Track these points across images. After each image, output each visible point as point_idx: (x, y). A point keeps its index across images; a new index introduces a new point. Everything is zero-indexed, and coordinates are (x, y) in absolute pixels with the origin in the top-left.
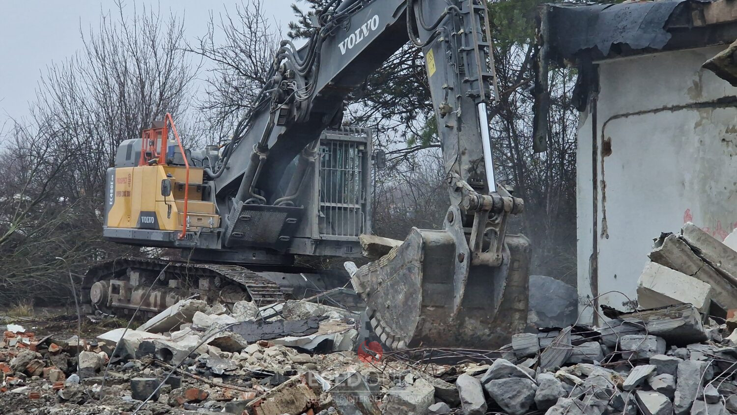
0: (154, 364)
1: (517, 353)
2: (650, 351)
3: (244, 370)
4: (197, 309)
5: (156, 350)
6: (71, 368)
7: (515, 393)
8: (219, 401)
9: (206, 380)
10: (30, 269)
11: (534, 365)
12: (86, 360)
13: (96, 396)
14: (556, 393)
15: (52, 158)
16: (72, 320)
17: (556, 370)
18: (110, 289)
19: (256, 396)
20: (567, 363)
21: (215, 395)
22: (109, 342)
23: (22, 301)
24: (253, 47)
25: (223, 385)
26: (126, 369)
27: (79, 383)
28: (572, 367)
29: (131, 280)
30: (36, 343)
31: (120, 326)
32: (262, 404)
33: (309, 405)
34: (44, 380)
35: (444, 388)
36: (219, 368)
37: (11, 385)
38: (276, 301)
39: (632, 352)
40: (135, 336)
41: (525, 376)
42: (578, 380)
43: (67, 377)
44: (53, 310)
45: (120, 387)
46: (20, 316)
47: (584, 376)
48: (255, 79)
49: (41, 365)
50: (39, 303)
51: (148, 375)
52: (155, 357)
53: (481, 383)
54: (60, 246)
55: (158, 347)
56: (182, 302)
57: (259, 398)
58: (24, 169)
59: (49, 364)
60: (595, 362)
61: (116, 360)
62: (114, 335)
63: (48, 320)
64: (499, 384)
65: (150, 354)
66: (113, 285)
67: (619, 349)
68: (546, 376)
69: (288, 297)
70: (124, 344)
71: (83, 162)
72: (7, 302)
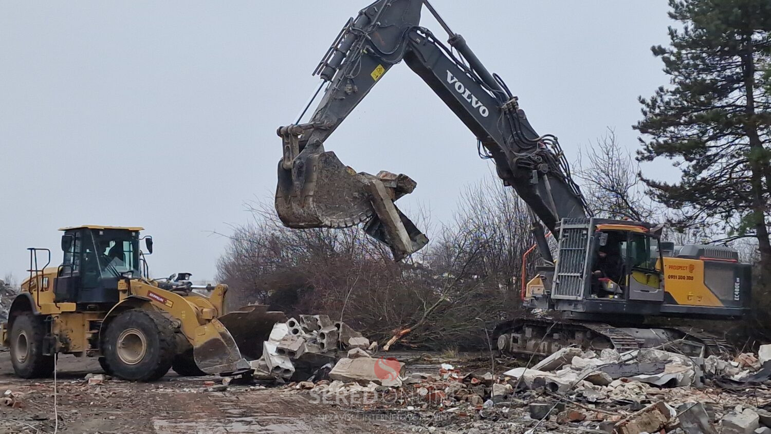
0: (545, 394)
3: (611, 400)
4: (575, 355)
5: (546, 383)
6: (486, 396)
8: (594, 421)
9: (583, 406)
12: (498, 390)
13: (505, 416)
15: (468, 249)
18: (512, 340)
19: (621, 418)
21: (591, 417)
22: (512, 378)
24: (610, 168)
25: (595, 409)
26: (525, 396)
27: (493, 406)
29: (526, 334)
30: (462, 377)
31: (519, 366)
32: (627, 425)
33: (662, 426)
34: (469, 403)
35: (766, 416)
36: (592, 397)
37: (446, 406)
38: (632, 349)
40: (531, 373)
43: (485, 401)
45: (522, 409)
46: (449, 358)
48: (613, 191)
49: (466, 393)
50: (462, 349)
51: (540, 401)
52: (545, 389)
55: (547, 381)
56: (564, 349)
57: (624, 420)
58: (450, 256)
59: (472, 393)
61: (518, 390)
62: (516, 372)
63: (469, 360)
65: (542, 387)
66: (514, 337)
69: (641, 345)
70: (524, 379)
71: (490, 251)
72: (440, 347)
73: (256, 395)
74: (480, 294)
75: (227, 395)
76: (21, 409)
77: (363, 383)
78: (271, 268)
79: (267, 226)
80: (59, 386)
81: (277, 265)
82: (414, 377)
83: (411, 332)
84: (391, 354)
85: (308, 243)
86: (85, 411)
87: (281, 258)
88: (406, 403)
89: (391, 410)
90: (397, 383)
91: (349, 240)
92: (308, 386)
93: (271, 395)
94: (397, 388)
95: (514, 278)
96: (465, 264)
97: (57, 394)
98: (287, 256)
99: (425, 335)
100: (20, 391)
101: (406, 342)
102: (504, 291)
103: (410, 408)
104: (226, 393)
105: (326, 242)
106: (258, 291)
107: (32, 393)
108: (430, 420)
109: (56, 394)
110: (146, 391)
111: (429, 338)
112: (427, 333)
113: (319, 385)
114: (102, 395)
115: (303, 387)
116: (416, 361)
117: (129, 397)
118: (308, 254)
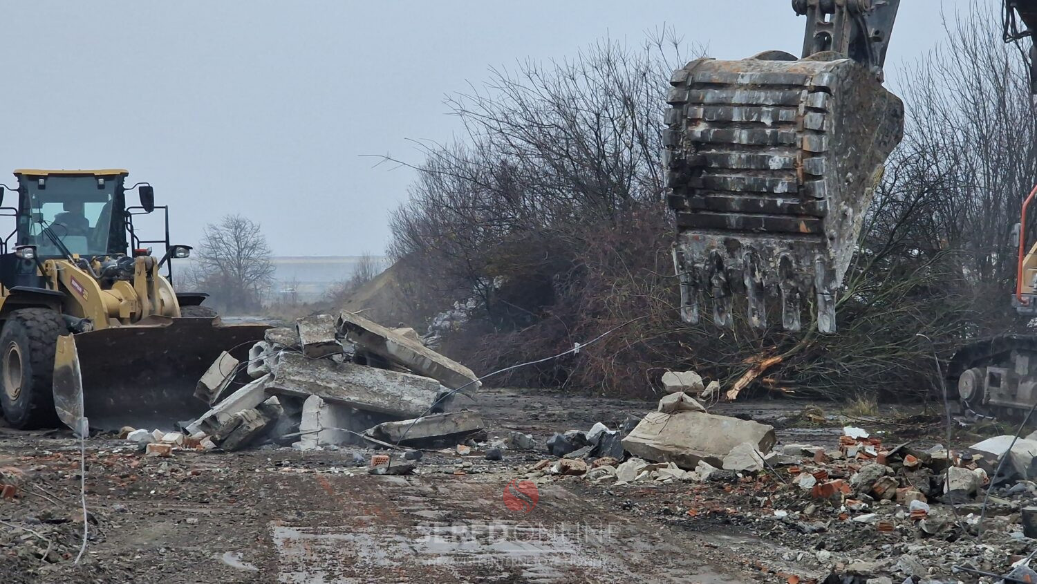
10: (871, 350)
12: (956, 479)
13: (973, 531)
15: (901, 194)
16: (932, 422)
18: (987, 379)
22: (988, 455)
23: (862, 393)
26: (1013, 493)
29: (1017, 368)
30: (885, 454)
31: (1001, 433)
34: (898, 505)
37: (852, 512)
40: (1026, 447)
44: (904, 407)
45: (1007, 518)
46: (859, 415)
49: (893, 485)
50: (886, 398)
54: (914, 319)
59: (905, 484)
61: (1000, 480)
63: (898, 422)
66: (991, 374)
70: (1011, 458)
71: (946, 200)
72: (841, 395)
73: (472, 483)
74: (925, 288)
75: (415, 481)
76: (18, 501)
77: (688, 463)
78: (501, 232)
79: (492, 146)
80: (90, 457)
81: (511, 225)
82: (787, 452)
83: (784, 364)
84: (741, 406)
85: (576, 180)
86: (138, 506)
87: (519, 210)
88: (771, 503)
89: (741, 517)
90: (755, 463)
91: (659, 175)
92: (573, 468)
93: (502, 484)
94: (755, 474)
95: (994, 255)
96: (894, 226)
97: (87, 473)
98: (533, 206)
99: (811, 369)
100: (15, 466)
101: (772, 383)
102: (973, 281)
103: (781, 514)
104: (412, 478)
105: (613, 179)
106: (473, 278)
107: (39, 470)
108: (821, 538)
109: (83, 473)
110: (257, 470)
111: (818, 376)
112: (815, 365)
113: (597, 466)
114: (173, 476)
115: (565, 470)
116: (793, 422)
117: (223, 482)
118: (576, 203)
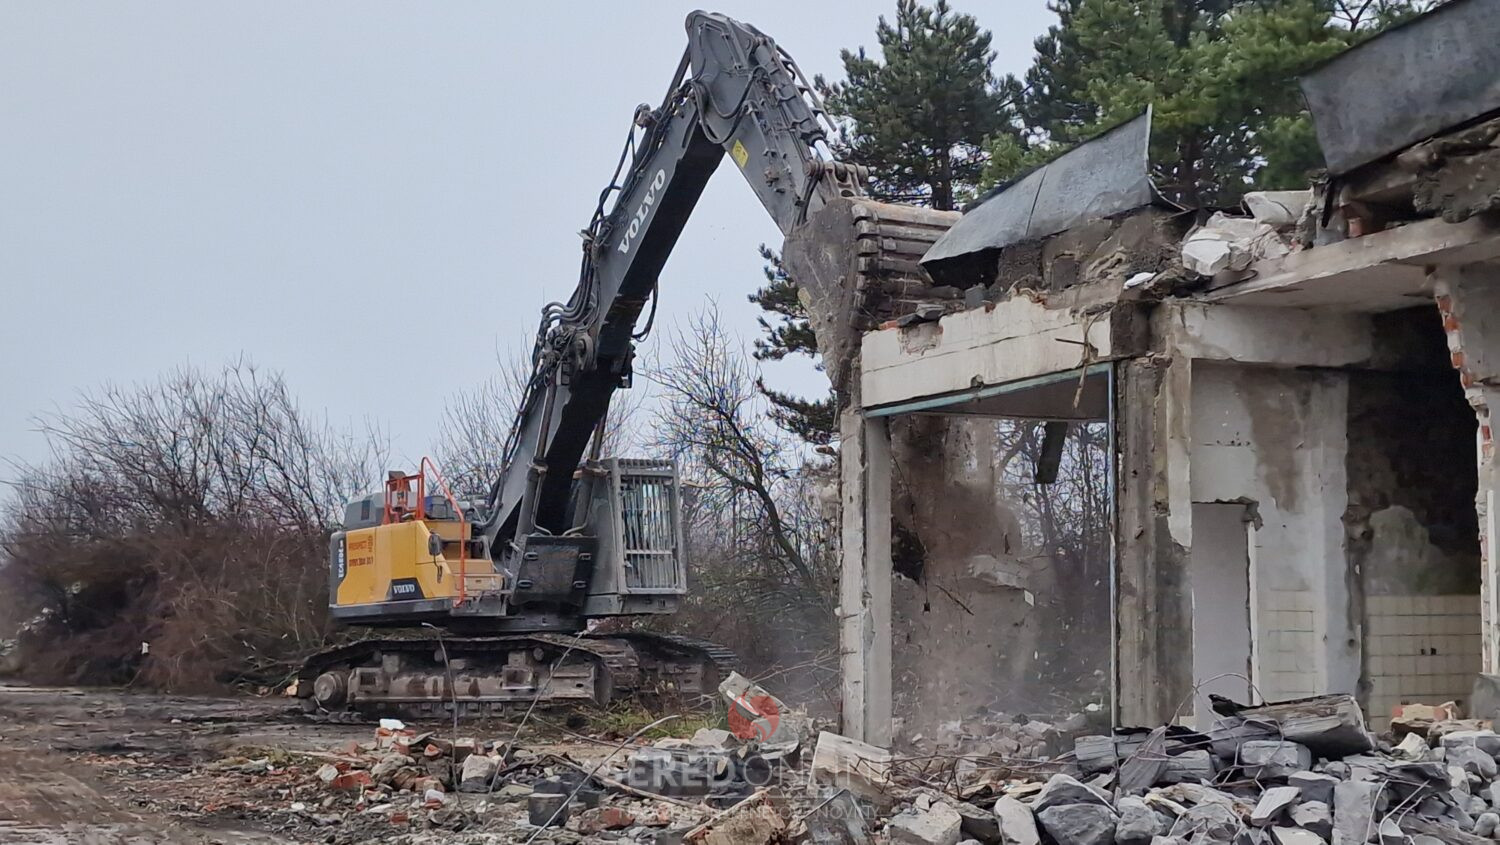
1: (1084, 765)
2: (1287, 765)
7: (1085, 827)
8: (651, 827)
11: (1110, 784)
12: (474, 768)
14: (1147, 828)
17: (1145, 792)
19: (701, 821)
20: (1160, 783)
28: (1169, 789)
32: (706, 836)
33: (775, 837)
35: (975, 817)
39: (1259, 767)
41: (1099, 802)
42: (1180, 810)
45: (516, 806)
47: (1188, 803)
53: (1033, 812)
57: (703, 826)
60: (1203, 781)
64: (1061, 813)
67: (1240, 762)
68: (1130, 802)
